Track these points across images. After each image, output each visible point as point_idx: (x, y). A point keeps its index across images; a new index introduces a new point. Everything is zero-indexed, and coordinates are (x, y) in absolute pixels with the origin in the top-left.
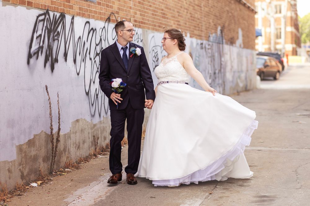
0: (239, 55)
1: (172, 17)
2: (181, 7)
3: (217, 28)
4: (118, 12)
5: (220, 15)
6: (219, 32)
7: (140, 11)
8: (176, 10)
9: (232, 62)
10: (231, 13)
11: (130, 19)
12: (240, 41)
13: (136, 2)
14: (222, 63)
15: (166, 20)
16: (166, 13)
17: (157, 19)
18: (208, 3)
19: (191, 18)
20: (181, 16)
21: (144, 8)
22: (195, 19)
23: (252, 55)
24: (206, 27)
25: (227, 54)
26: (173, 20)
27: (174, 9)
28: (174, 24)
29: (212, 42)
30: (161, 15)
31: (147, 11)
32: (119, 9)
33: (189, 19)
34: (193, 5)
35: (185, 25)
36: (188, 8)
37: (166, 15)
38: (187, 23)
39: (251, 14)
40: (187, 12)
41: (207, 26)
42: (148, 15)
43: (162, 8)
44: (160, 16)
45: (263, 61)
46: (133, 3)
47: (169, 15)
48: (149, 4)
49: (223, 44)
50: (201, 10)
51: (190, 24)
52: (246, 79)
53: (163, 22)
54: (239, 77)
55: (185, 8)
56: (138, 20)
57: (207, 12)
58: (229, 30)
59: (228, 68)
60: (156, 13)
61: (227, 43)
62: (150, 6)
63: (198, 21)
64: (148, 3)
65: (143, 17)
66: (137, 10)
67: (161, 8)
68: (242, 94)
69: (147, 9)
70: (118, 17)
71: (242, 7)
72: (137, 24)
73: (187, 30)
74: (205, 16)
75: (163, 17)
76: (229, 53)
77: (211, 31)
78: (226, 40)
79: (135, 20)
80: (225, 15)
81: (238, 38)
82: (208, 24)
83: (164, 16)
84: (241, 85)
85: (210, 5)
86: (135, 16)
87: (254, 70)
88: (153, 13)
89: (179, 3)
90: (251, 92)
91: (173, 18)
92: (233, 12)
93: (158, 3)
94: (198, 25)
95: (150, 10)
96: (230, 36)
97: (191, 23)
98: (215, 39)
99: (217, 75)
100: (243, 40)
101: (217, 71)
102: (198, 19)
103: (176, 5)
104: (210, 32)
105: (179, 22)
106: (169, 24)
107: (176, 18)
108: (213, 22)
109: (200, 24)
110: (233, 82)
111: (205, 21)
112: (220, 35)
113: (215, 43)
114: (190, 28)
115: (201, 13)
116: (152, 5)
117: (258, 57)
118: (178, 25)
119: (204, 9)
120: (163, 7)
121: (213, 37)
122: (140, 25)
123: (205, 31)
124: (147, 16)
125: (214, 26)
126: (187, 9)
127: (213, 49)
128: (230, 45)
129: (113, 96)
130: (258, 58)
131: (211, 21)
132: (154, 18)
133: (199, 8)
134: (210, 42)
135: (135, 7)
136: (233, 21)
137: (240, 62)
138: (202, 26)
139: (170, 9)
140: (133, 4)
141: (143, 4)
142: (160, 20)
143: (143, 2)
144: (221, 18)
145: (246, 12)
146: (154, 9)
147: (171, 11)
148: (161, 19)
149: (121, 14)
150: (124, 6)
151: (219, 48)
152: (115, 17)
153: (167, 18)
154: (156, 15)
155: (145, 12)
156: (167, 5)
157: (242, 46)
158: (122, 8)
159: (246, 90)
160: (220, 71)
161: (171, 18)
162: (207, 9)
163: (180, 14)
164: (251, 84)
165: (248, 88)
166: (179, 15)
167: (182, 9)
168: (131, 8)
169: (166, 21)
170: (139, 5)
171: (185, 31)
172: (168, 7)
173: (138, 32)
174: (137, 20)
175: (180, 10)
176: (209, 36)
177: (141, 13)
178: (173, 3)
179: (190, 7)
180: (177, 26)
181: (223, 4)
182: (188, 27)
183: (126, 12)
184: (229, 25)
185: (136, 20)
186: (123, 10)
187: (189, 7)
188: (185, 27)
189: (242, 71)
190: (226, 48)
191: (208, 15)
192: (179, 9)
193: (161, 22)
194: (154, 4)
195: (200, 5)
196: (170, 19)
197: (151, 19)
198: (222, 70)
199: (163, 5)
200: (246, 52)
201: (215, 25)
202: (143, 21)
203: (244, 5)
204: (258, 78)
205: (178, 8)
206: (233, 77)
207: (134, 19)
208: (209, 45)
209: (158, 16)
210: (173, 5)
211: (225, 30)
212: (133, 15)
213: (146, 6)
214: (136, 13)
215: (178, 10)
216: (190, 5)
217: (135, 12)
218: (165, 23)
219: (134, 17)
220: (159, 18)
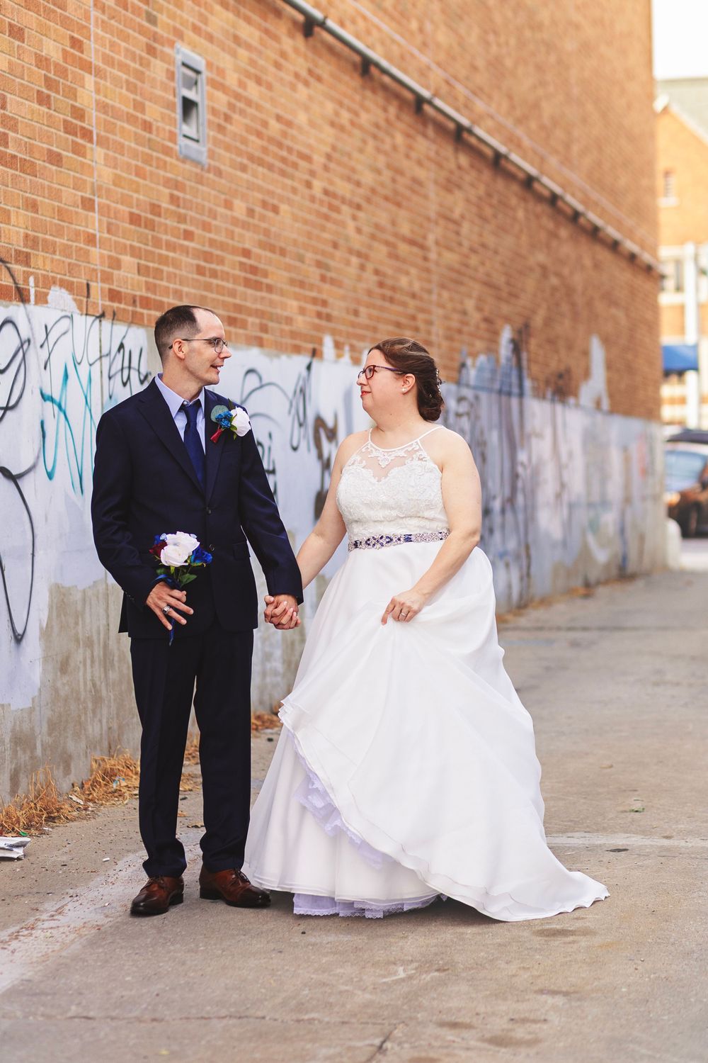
0: (592, 440)
1: (292, 282)
2: (335, 246)
3: (496, 334)
4: (28, 256)
5: (508, 283)
6: (505, 349)
7: (134, 252)
8: (309, 256)
9: (560, 467)
10: (558, 275)
11: (88, 285)
12: (595, 385)
13: (116, 218)
14: (520, 470)
15: (264, 294)
16: (261, 266)
17: (220, 290)
18: (458, 233)
19: (378, 290)
20: (333, 282)
21: (157, 243)
22: (398, 296)
23: (648, 440)
24: (449, 329)
25: (540, 436)
26: (297, 297)
27: (302, 251)
28: (302, 311)
29: (475, 388)
30: (237, 272)
31: (171, 254)
32: (30, 243)
33: (369, 293)
34: (392, 239)
35: (352, 318)
36: (364, 250)
37: (265, 274)
38: (363, 310)
39: (640, 281)
40: (362, 267)
41: (455, 324)
42: (177, 272)
43: (247, 246)
44: (236, 280)
45: (697, 465)
46: (105, 219)
47: (278, 277)
48: (183, 226)
49: (521, 395)
50: (426, 259)
51: (375, 313)
52: (622, 531)
53: (248, 304)
54: (594, 526)
55: (351, 251)
56: (129, 291)
57: (451, 269)
58: (551, 342)
59: (547, 491)
60: (213, 266)
61: (539, 395)
62: (188, 235)
63: (412, 303)
64: (175, 224)
65: (151, 280)
66: (123, 249)
67: (240, 245)
68: (602, 591)
69: (171, 247)
70: (26, 276)
71: (604, 255)
72: (122, 306)
73: (361, 338)
74: (443, 286)
75: (247, 283)
76: (548, 432)
77: (472, 345)
78: (534, 379)
79: (111, 291)
80: (530, 283)
81: (587, 374)
82: (456, 316)
83: (254, 277)
84: (602, 556)
85: (466, 243)
86: (112, 274)
87: (656, 498)
88: (202, 263)
89: (323, 229)
90: (640, 584)
91: (297, 290)
92: (566, 271)
93: (224, 225)
94: (414, 318)
95: (186, 251)
96: (554, 365)
97: (382, 309)
98: (487, 375)
99: (497, 518)
100: (609, 382)
101: (497, 505)
102: (414, 296)
103: (309, 236)
104: (465, 349)
105: (324, 303)
106: (279, 311)
107: (311, 287)
108: (479, 309)
109: (421, 316)
110: (564, 544)
111: (442, 306)
112: (508, 360)
113: (490, 390)
114: (375, 330)
115: (428, 270)
116: (198, 232)
117: (670, 446)
118: (319, 315)
119: (439, 254)
120: (248, 240)
121: (480, 370)
122: (134, 313)
123: (445, 344)
124: (171, 277)
125: (483, 325)
126: (359, 254)
127: (477, 418)
128: (553, 401)
129: (160, 598)
130: (671, 453)
131: (470, 304)
132: (208, 287)
133: (415, 250)
134: (468, 386)
135: (114, 238)
136: (565, 308)
137: (596, 468)
138: (429, 323)
139: (283, 252)
140: (100, 221)
141: (150, 225)
142: (233, 294)
143: (150, 216)
144: (514, 296)
145: (622, 275)
146: (207, 248)
147: (287, 260)
148: (241, 289)
149: (40, 263)
150: (59, 232)
151: (505, 413)
152: (12, 276)
153: (270, 289)
154: (214, 274)
155: (164, 260)
156: (267, 233)
157: (606, 404)
158: (48, 237)
159: (623, 573)
160: (511, 500)
161: (286, 287)
162: (450, 258)
163: (329, 274)
164: (641, 553)
165: (632, 567)
166: (323, 279)
167: (338, 254)
168: (91, 239)
169: (263, 298)
170: (133, 227)
171: (355, 342)
172: (272, 241)
173: (124, 342)
174: (123, 290)
175: (332, 257)
176: (463, 365)
177: (143, 262)
178: (297, 225)
179: (376, 244)
180: (317, 321)
181: (524, 238)
182: (367, 327)
183: (69, 256)
184: (548, 322)
185: (119, 293)
186: (50, 247)
187: (370, 247)
188: (353, 325)
189: (604, 503)
190: (538, 411)
191: (455, 279)
192: (323, 253)
193: (238, 301)
194: (206, 227)
195: (420, 240)
196: (282, 293)
197: (193, 291)
198: (520, 499)
199: (248, 235)
200: (618, 428)
201: (487, 320)
202: (149, 295)
203: (614, 246)
204: (673, 528)
205: (321, 246)
206: (568, 525)
207: (107, 286)
208: (460, 399)
209: (226, 276)
210: (294, 236)
211: (533, 342)
212: (103, 272)
213: (166, 233)
214: (116, 264)
215: (319, 257)
216: (373, 237)
217: (110, 257)
218: (259, 306)
219: (107, 278)
220: (230, 285)
